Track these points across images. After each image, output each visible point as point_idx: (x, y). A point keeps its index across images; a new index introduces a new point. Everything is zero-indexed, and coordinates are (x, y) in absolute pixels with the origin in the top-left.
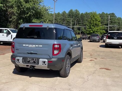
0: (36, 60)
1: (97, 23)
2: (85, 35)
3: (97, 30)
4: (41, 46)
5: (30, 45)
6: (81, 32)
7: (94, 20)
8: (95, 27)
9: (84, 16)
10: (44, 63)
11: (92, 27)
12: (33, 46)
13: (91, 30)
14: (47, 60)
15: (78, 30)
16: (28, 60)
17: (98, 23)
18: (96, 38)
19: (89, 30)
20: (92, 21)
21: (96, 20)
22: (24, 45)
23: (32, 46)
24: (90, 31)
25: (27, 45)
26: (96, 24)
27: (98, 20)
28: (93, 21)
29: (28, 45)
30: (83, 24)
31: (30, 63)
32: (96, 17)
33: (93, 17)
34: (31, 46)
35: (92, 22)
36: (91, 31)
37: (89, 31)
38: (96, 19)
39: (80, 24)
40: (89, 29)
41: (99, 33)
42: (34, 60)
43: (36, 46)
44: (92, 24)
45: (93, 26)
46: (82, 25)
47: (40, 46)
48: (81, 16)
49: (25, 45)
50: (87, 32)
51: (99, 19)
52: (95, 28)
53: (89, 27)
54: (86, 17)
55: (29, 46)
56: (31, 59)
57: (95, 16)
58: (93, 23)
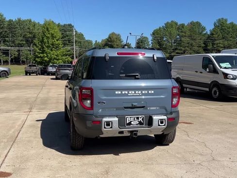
0: (143, 119)
1: (55, 41)
2: (35, 66)
3: (56, 55)
4: (153, 92)
5: (130, 92)
6: (10, 59)
7: (49, 35)
8: (52, 50)
9: (15, 25)
10: (162, 123)
11: (46, 49)
12: (137, 92)
13: (46, 55)
14: (165, 117)
15: (4, 55)
16: (128, 120)
17: (57, 43)
18: (68, 71)
19: (42, 55)
20: (45, 38)
21: (53, 37)
22: (117, 93)
23: (135, 93)
24: (44, 57)
25: (123, 92)
26: (53, 44)
27: (55, 37)
28: (48, 38)
29: (126, 92)
30: (13, 42)
31: (131, 125)
32: (52, 31)
33: (46, 30)
34: (133, 92)
35: (45, 40)
36: (46, 59)
37: (41, 57)
38: (52, 34)
39: (8, 41)
40: (41, 53)
41: (59, 61)
42: (140, 119)
43: (143, 92)
44: (47, 45)
45: (48, 47)
46: (13, 45)
47: (150, 92)
48: (8, 25)
49: (120, 92)
50: (37, 59)
51: (59, 35)
52: (52, 53)
53: (40, 50)
54: (19, 28)
55: (128, 93)
56: (134, 119)
57: (50, 29)
58: (48, 42)
